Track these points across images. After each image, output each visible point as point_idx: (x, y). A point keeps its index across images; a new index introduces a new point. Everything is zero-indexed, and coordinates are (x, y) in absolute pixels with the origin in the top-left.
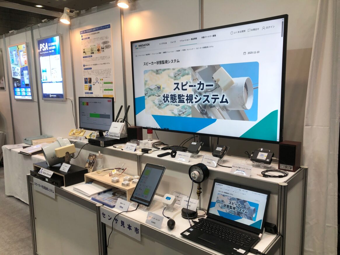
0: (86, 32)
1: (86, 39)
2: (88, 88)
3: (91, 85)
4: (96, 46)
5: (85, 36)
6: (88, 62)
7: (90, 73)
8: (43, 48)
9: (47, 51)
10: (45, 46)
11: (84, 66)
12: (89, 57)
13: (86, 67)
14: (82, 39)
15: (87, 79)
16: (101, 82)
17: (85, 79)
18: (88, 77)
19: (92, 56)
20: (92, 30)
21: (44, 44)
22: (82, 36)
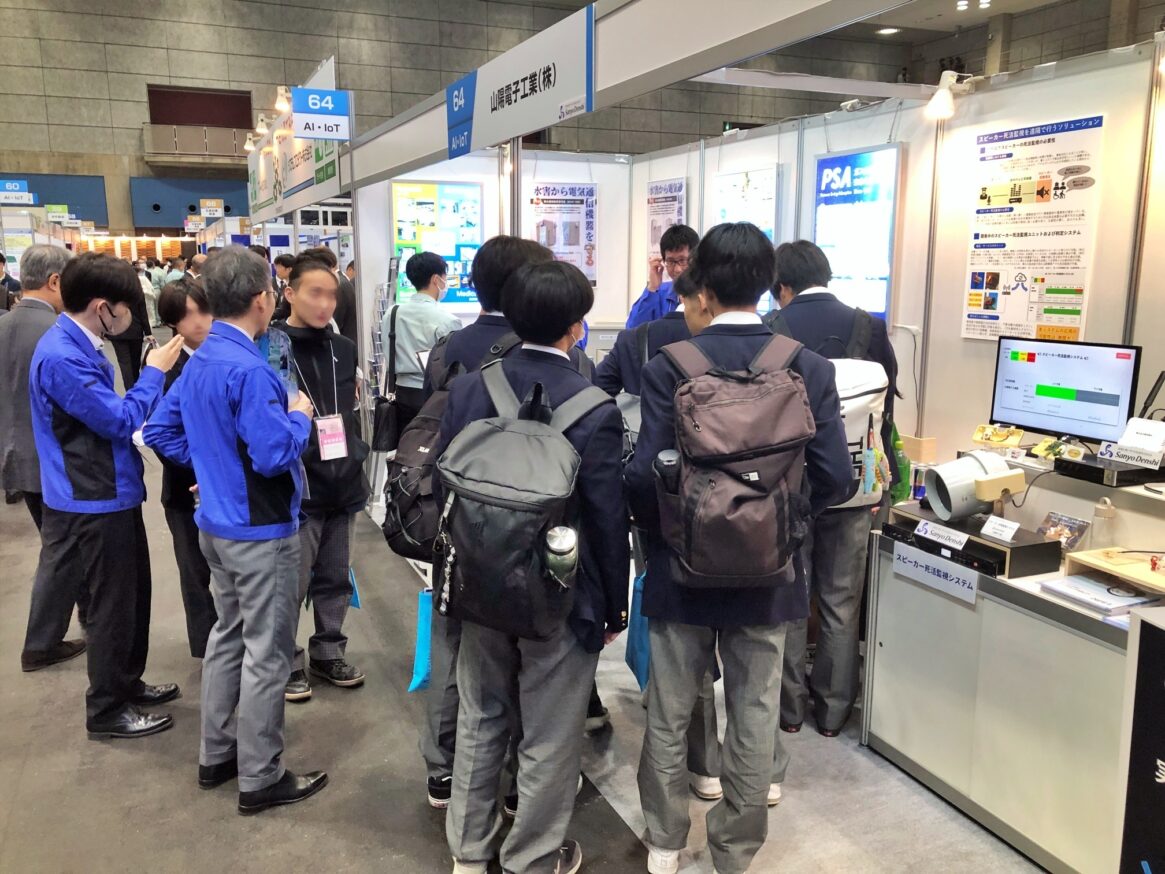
0: (1001, 137)
1: (999, 157)
2: (982, 303)
4: (1036, 178)
5: (993, 149)
6: (996, 227)
7: (995, 258)
9: (844, 189)
11: (977, 236)
12: (1002, 210)
13: (981, 241)
14: (983, 159)
15: (981, 275)
16: (1037, 286)
17: (974, 274)
18: (987, 268)
19: (1011, 209)
20: (1027, 133)
21: (838, 170)
22: (983, 151)
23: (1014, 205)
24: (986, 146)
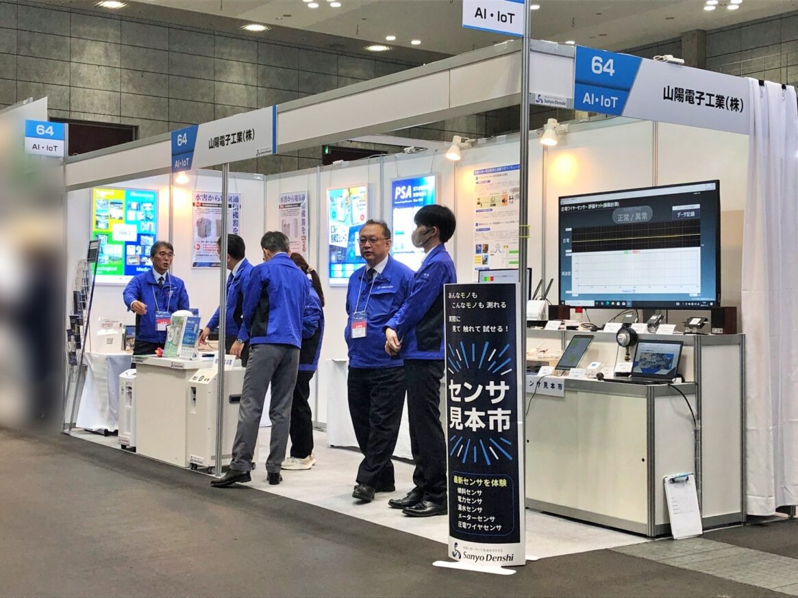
0: (484, 172)
1: (484, 182)
2: (482, 261)
3: (487, 256)
4: (501, 194)
5: (482, 177)
6: (486, 220)
7: (486, 236)
8: (401, 194)
9: (408, 199)
10: (406, 191)
11: (477, 225)
12: (487, 210)
13: (479, 227)
14: (477, 183)
15: (480, 245)
16: (505, 249)
17: (477, 245)
18: (483, 242)
19: (491, 210)
20: (495, 170)
21: (404, 188)
22: (477, 178)
23: (493, 208)
24: (478, 176)
